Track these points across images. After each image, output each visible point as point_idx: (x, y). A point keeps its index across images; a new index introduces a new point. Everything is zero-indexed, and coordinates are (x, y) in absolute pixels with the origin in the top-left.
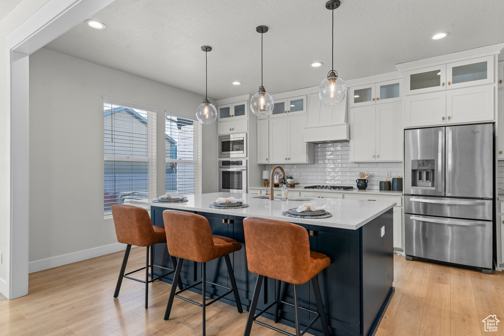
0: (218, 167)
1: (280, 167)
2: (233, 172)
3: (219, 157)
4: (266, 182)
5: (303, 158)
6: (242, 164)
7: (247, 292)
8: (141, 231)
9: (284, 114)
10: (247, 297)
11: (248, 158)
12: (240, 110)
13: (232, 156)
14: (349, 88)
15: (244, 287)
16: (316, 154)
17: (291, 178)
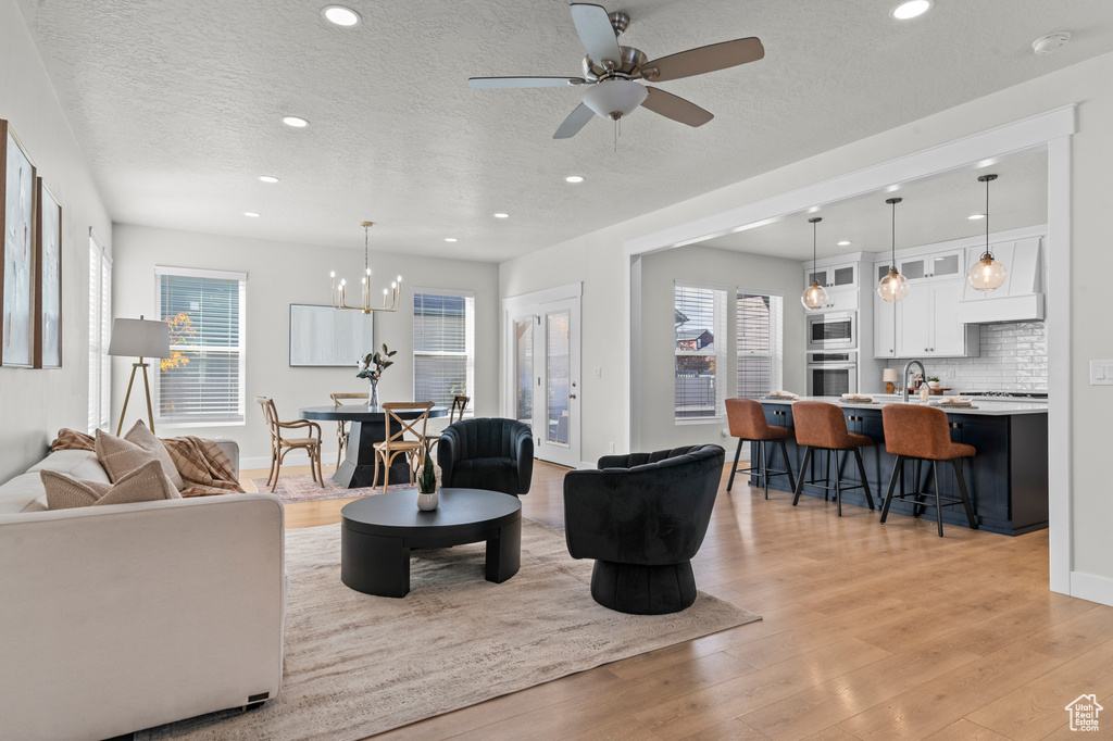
0: (805, 364)
1: (919, 362)
2: (829, 371)
3: (808, 349)
4: (891, 387)
5: (958, 348)
6: (847, 358)
7: (879, 490)
8: (755, 423)
9: (923, 279)
10: (879, 495)
11: (858, 350)
12: (844, 276)
13: (826, 346)
14: (1043, 237)
15: (876, 487)
16: (983, 341)
17: (936, 380)
